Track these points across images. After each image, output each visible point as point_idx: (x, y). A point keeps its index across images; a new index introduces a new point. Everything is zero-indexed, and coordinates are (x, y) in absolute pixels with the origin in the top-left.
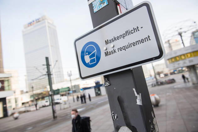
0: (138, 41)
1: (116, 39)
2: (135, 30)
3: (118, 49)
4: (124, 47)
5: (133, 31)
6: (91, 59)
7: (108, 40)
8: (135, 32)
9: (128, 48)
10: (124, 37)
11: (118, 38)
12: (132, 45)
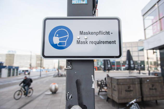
0: (107, 42)
1: (90, 33)
2: (107, 33)
3: (90, 42)
4: (96, 42)
5: (105, 33)
6: (60, 42)
7: (82, 32)
8: (106, 34)
9: (99, 43)
10: (97, 34)
11: (92, 33)
12: (102, 42)
